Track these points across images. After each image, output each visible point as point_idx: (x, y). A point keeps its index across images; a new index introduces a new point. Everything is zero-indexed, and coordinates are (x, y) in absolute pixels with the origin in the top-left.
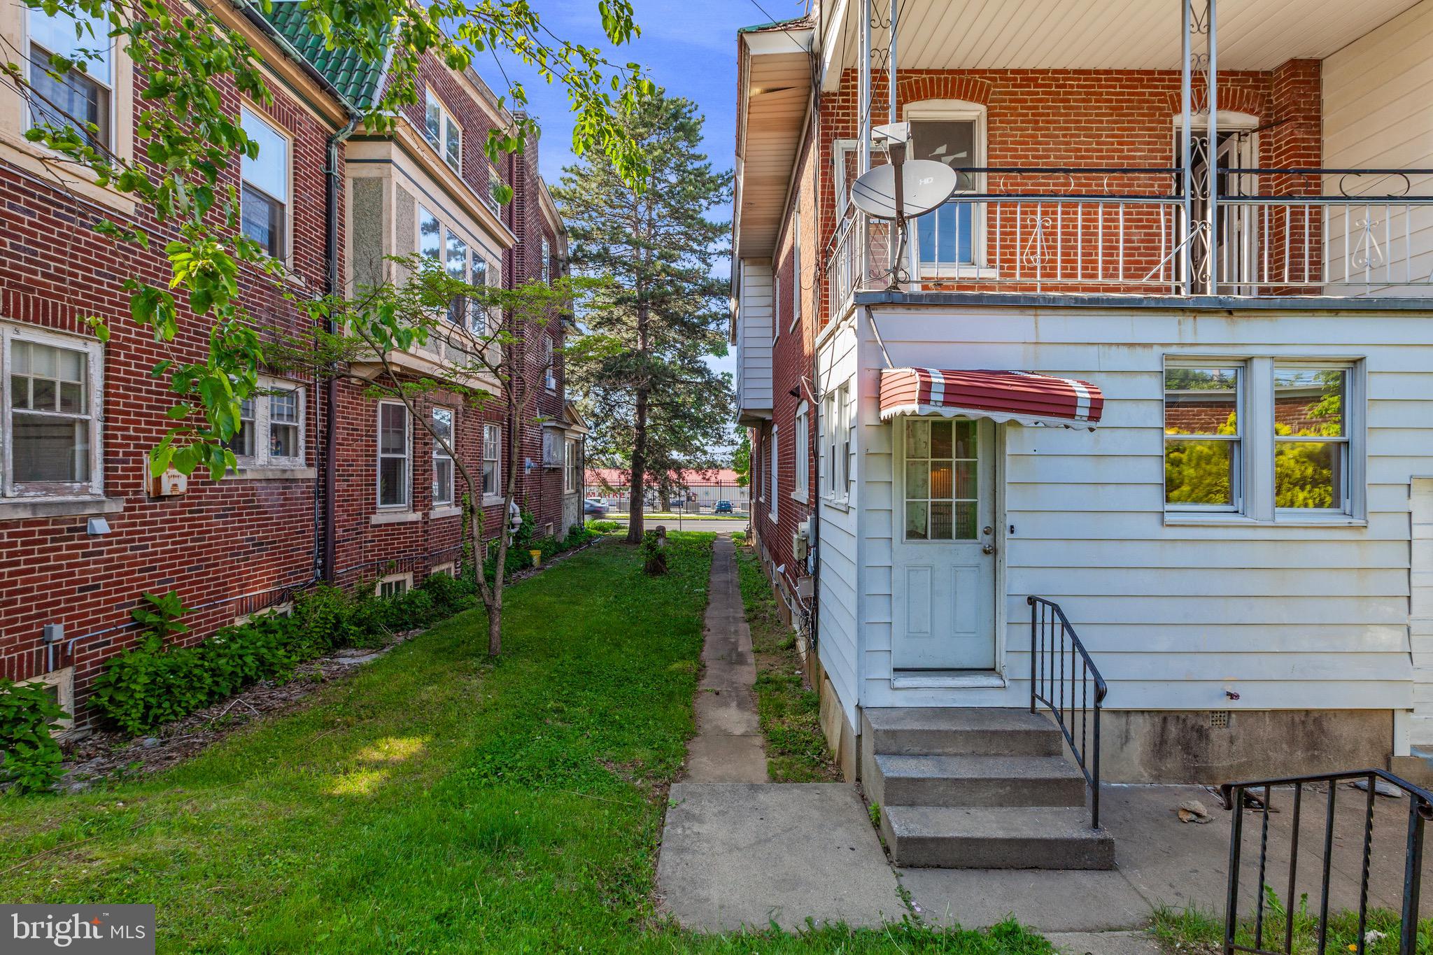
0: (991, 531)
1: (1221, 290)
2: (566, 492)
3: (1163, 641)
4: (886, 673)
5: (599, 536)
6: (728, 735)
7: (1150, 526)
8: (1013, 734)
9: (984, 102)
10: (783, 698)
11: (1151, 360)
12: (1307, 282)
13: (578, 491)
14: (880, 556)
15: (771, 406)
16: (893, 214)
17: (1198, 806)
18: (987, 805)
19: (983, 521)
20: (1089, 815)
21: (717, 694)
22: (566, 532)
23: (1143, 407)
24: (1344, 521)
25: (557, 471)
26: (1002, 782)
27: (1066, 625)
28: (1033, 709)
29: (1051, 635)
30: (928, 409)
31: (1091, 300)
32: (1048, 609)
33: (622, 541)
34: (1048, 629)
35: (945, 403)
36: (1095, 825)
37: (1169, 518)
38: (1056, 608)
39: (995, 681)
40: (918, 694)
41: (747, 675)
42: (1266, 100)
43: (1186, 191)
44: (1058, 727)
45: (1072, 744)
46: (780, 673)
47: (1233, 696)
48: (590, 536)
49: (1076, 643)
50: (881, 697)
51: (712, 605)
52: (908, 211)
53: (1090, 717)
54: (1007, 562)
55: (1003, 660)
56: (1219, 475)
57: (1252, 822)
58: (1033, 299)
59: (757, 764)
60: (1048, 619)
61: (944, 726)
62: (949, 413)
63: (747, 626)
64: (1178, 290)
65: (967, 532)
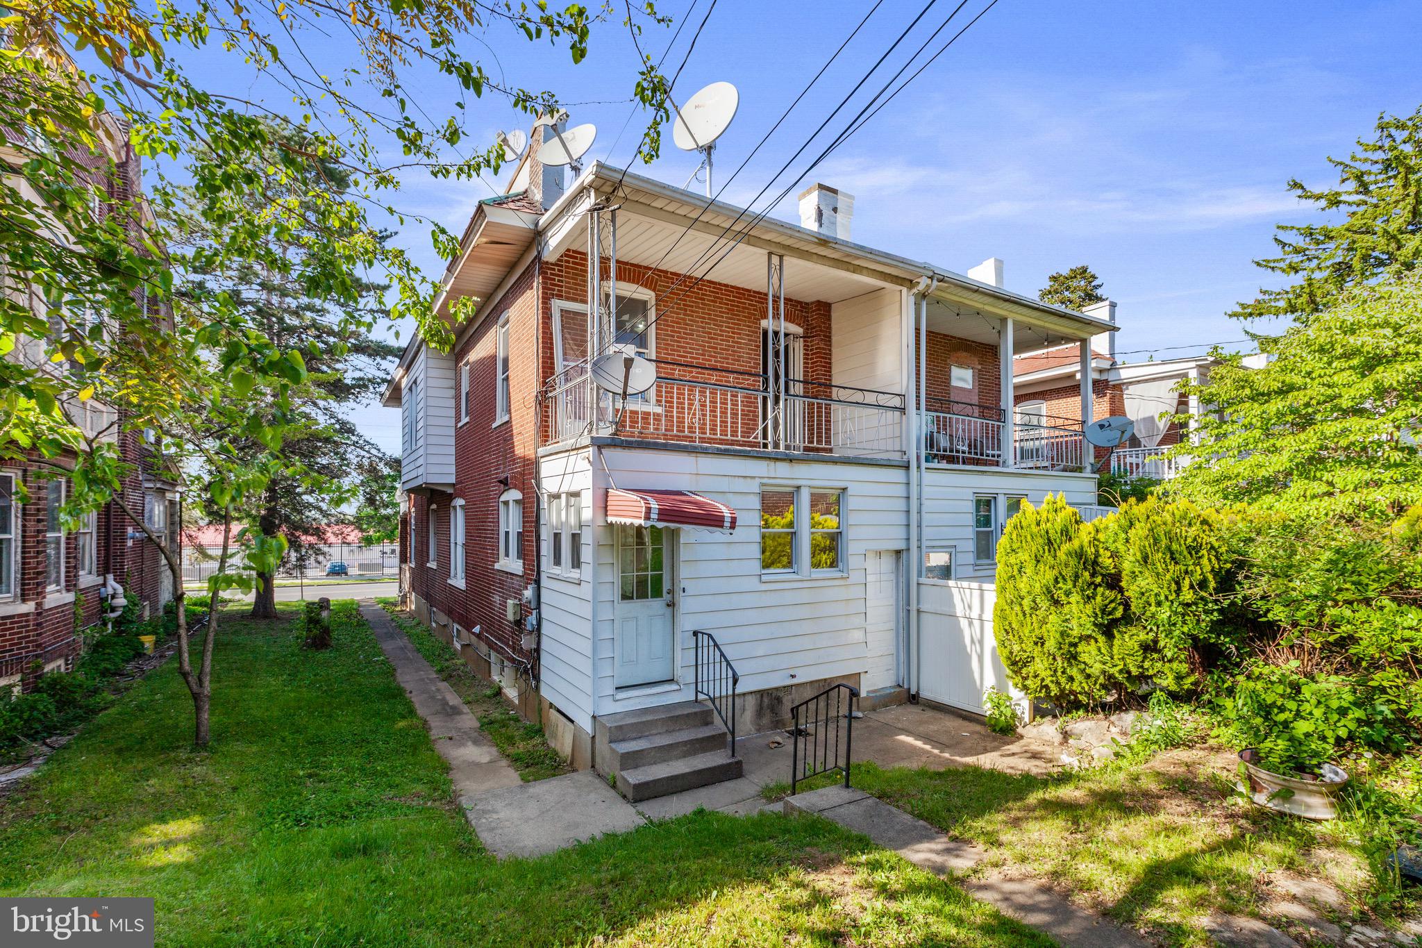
0: (671, 592)
1: (787, 447)
3: (761, 650)
4: (611, 691)
5: (204, 612)
6: (478, 765)
7: (754, 583)
8: (688, 715)
9: (654, 290)
10: (510, 731)
11: (754, 487)
12: (823, 446)
14: (606, 614)
15: (452, 480)
16: (621, 391)
17: (778, 739)
18: (678, 758)
19: (666, 586)
20: (730, 753)
21: (451, 739)
23: (751, 513)
24: (839, 575)
26: (685, 743)
27: (716, 645)
28: (696, 700)
29: (708, 654)
30: (649, 523)
31: (726, 450)
32: (706, 637)
33: (242, 616)
34: (705, 650)
35: (659, 520)
36: (733, 755)
37: (764, 578)
38: (710, 636)
39: (675, 687)
40: (632, 701)
41: (469, 720)
42: (806, 319)
43: (771, 389)
44: (712, 706)
45: (720, 713)
46: (496, 715)
47: (793, 676)
49: (722, 654)
50: (608, 708)
51: (399, 671)
52: (630, 391)
53: (730, 700)
54: (682, 611)
55: (679, 672)
56: (784, 545)
57: (801, 740)
58: (695, 448)
59: (511, 776)
60: (705, 643)
61: (649, 718)
62: (660, 525)
63: (445, 684)
64: (765, 446)
65: (657, 593)
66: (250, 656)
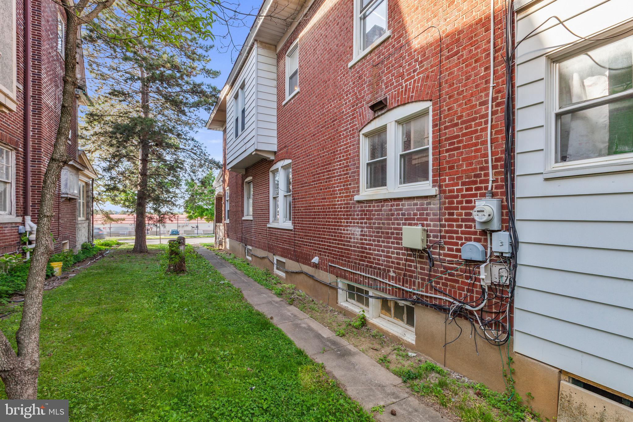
2: (79, 219)
5: (106, 250)
13: (88, 219)
15: (275, 148)
21: (393, 413)
22: (79, 247)
25: (71, 200)
33: (128, 251)
48: (100, 250)
66: (129, 279)
